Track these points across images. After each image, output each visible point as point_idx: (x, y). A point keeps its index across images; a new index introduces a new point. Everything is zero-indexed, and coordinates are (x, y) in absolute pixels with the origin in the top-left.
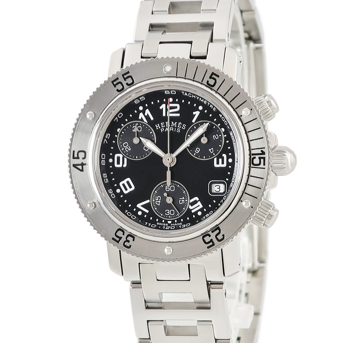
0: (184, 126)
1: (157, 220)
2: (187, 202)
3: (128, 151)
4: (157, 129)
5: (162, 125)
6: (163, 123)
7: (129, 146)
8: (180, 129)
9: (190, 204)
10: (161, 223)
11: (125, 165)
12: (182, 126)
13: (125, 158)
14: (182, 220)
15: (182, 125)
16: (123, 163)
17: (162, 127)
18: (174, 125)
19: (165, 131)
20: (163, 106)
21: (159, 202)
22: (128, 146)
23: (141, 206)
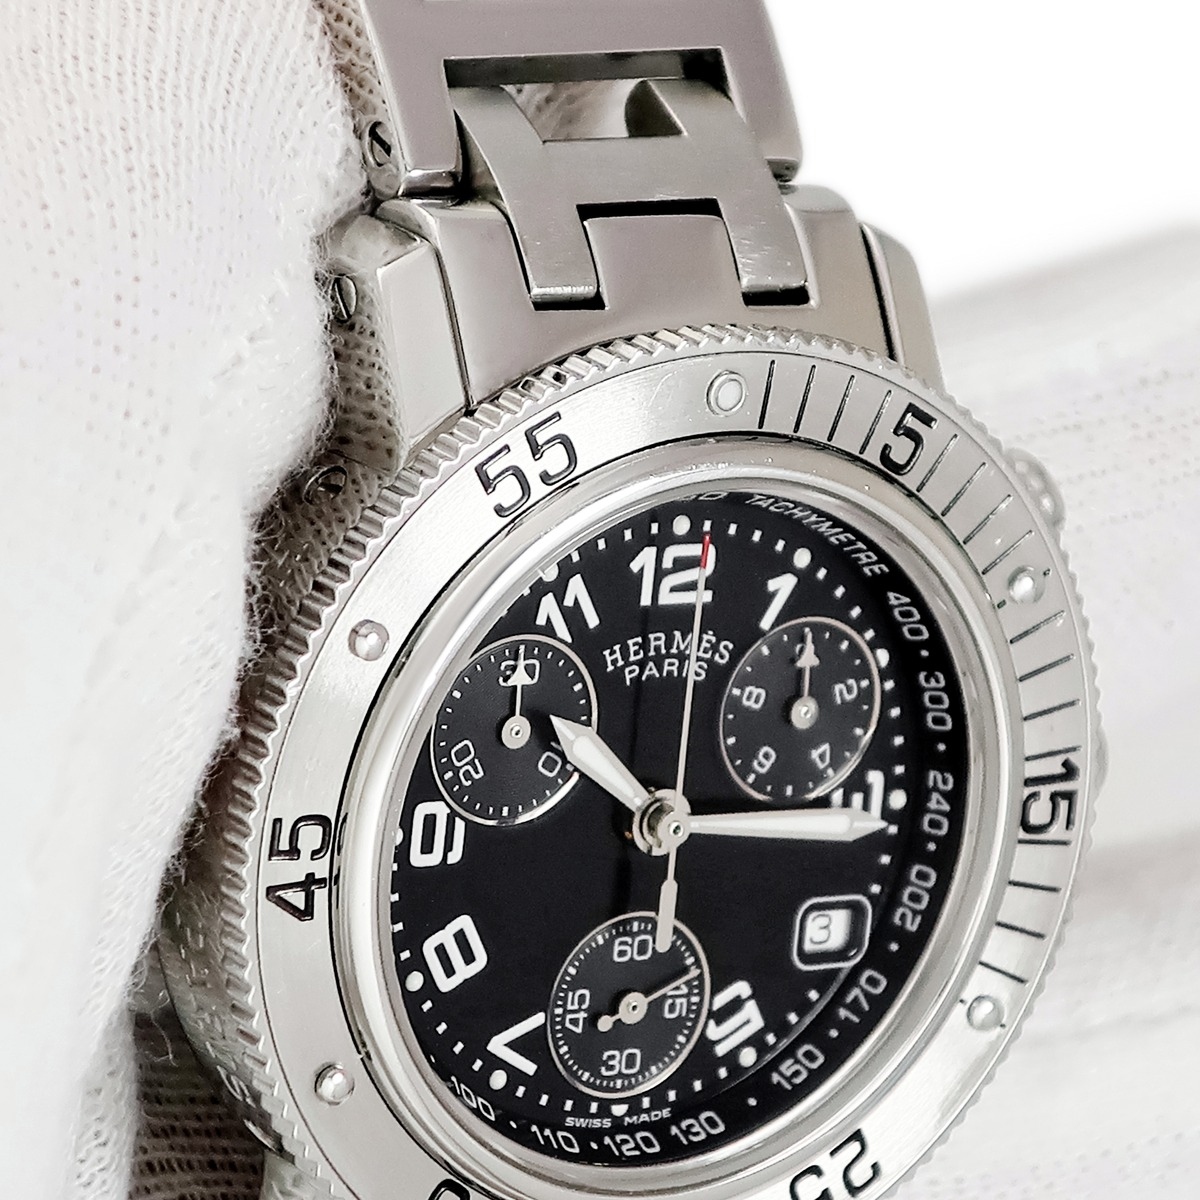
0: (726, 647)
1: (569, 1105)
2: (700, 1004)
3: (470, 782)
4: (610, 668)
5: (633, 649)
6: (639, 640)
7: (476, 761)
8: (705, 666)
9: (711, 1014)
10: (582, 1120)
11: (455, 857)
12: (715, 648)
13: (457, 819)
14: (672, 1095)
15: (718, 642)
16: (448, 846)
17: (632, 658)
18: (682, 647)
19: (644, 678)
20: (645, 560)
21: (582, 1015)
22: (473, 759)
23: (506, 1045)
